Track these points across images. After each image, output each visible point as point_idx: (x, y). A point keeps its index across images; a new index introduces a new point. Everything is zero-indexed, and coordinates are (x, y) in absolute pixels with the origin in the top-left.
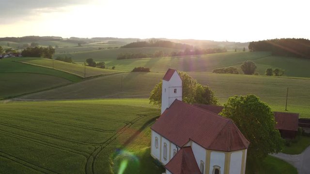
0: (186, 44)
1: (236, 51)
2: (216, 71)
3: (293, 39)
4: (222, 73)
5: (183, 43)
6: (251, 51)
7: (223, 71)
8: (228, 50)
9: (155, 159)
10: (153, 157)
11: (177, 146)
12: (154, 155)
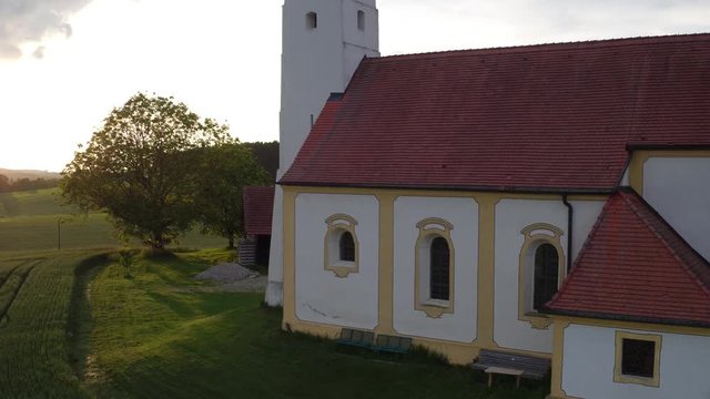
9: (333, 334)
10: (314, 331)
11: (565, 196)
12: (321, 319)
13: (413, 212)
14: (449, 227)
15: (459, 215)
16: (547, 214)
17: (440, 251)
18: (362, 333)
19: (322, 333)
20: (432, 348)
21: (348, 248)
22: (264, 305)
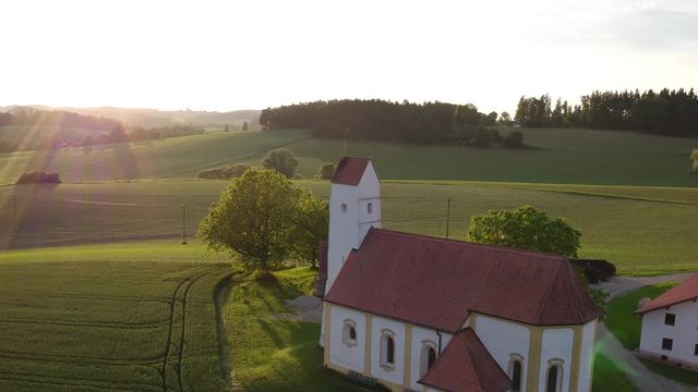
0: (106, 116)
1: (227, 130)
2: (204, 176)
3: (356, 100)
4: (220, 178)
5: (99, 116)
6: (264, 129)
7: (223, 175)
8: (206, 130)
9: (346, 372)
10: (337, 369)
11: (438, 331)
12: (339, 364)
13: (380, 325)
14: (394, 334)
15: (398, 330)
16: (432, 336)
17: (391, 343)
18: (357, 374)
19: (341, 371)
20: (386, 385)
21: (353, 334)
22: (319, 346)
